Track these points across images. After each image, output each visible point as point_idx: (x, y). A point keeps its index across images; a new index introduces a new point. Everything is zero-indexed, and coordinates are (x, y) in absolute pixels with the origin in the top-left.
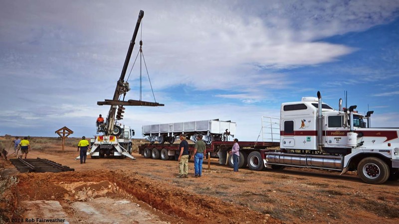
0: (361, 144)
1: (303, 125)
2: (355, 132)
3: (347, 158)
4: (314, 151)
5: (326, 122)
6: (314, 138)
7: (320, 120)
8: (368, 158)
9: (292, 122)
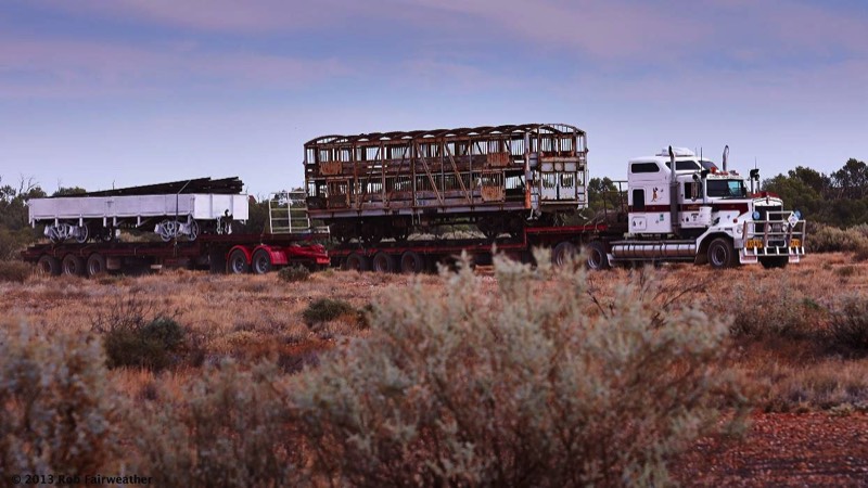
0: (717, 221)
1: (655, 196)
2: (709, 205)
3: (699, 240)
4: (666, 234)
5: (682, 191)
6: (667, 215)
7: (674, 187)
8: (718, 239)
9: (642, 191)
